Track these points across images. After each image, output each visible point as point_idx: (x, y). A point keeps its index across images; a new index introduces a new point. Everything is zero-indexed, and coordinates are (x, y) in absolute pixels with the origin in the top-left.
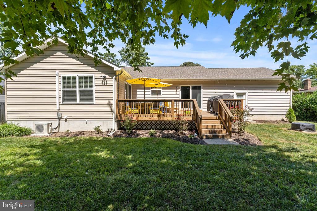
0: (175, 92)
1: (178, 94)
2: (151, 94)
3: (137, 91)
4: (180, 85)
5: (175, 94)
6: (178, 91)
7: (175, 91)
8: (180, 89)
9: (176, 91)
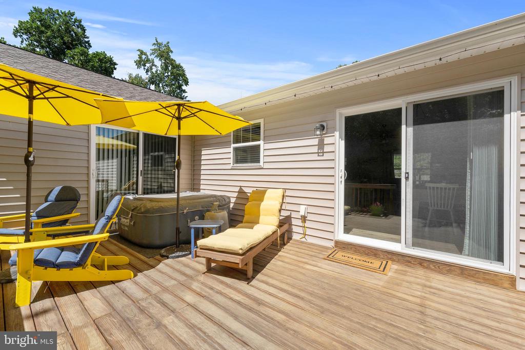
0: (315, 149)
1: (326, 156)
2: (231, 161)
3: (203, 152)
4: (338, 111)
5: (315, 157)
6: (327, 141)
7: (316, 141)
8: (337, 134)
9: (321, 145)
